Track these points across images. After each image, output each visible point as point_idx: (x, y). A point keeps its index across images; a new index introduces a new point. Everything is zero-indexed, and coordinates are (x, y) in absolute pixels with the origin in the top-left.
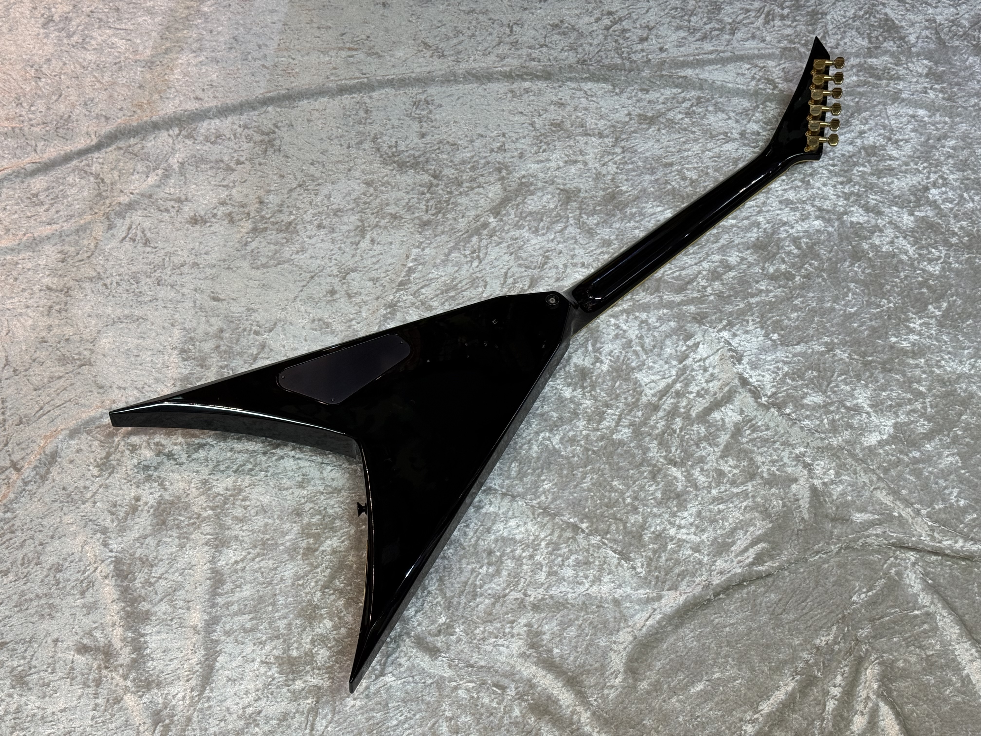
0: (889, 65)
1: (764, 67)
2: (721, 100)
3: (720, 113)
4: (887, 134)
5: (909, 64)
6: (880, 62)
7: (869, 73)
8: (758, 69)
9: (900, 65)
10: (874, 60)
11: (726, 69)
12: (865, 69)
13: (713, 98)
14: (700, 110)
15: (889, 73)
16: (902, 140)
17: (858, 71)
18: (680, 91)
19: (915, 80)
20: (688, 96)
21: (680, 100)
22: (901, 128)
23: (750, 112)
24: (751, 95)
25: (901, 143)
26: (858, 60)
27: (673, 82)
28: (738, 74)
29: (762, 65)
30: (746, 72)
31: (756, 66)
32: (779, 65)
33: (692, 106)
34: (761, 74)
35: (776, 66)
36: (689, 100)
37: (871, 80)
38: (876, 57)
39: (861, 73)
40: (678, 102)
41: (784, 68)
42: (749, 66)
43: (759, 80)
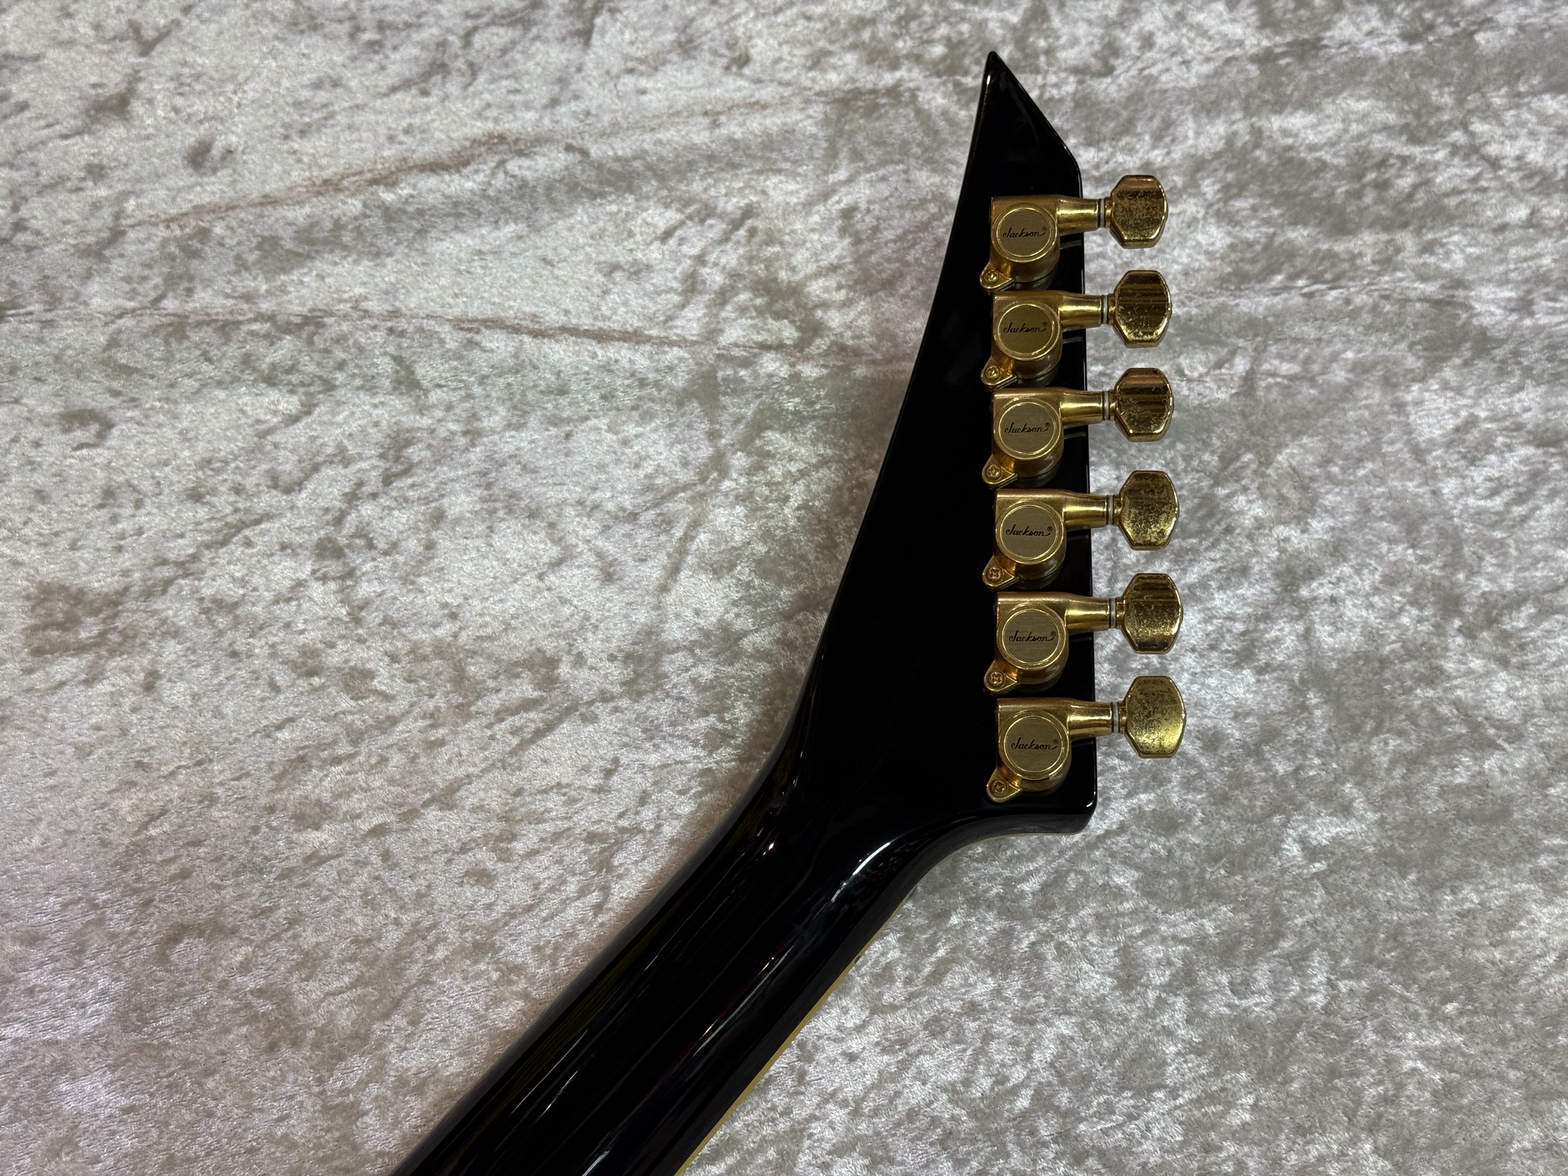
0: (1379, 143)
1: (748, 212)
2: (521, 440)
3: (508, 527)
4: (1433, 570)
5: (1478, 127)
6: (1331, 129)
7: (1284, 198)
8: (716, 228)
9: (1435, 134)
10: (1297, 121)
11: (545, 243)
12: (1262, 174)
13: (473, 434)
14: (402, 518)
15: (1382, 186)
16: (1516, 602)
17: (1229, 192)
18: (289, 404)
19: (1518, 213)
20: (330, 439)
21: (288, 466)
22: (1499, 519)
23: (677, 505)
24: (682, 399)
25: (1518, 621)
26: (1218, 129)
27: (247, 361)
28: (615, 267)
29: (732, 205)
30: (655, 253)
31: (707, 212)
32: (825, 196)
33: (352, 498)
34: (731, 257)
35: (808, 205)
36: (343, 458)
37: (1299, 235)
38: (1306, 104)
39: (1242, 204)
40: (274, 480)
41: (848, 214)
42: (672, 216)
43: (723, 297)
